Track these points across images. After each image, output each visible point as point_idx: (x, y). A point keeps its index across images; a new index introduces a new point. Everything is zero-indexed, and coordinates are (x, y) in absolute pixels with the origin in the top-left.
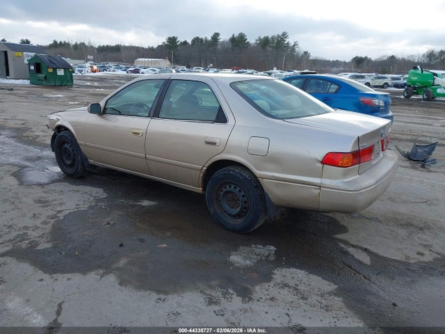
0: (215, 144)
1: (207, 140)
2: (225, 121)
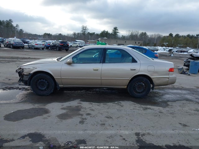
0: (135, 70)
1: (132, 69)
2: (136, 62)
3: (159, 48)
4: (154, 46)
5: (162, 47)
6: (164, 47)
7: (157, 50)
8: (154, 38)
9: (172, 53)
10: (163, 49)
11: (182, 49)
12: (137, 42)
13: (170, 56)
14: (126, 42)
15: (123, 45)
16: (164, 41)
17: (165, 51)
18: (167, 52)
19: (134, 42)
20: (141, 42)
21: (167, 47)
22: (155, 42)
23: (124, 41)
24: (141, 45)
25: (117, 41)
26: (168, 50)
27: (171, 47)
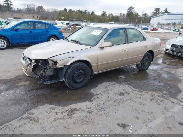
0: (147, 47)
2: (146, 40)
3: (58, 22)
4: (52, 20)
5: (60, 21)
6: (62, 21)
7: (56, 24)
8: (51, 12)
9: (70, 26)
10: (61, 23)
11: (77, 23)
12: (35, 16)
13: (69, 29)
14: (22, 15)
15: (21, 18)
16: (60, 15)
17: (63, 25)
18: (65, 25)
19: (32, 16)
20: (39, 16)
21: (64, 21)
22: (53, 17)
23: (20, 14)
24: (40, 19)
25: (12, 14)
26: (66, 24)
27: (68, 21)
